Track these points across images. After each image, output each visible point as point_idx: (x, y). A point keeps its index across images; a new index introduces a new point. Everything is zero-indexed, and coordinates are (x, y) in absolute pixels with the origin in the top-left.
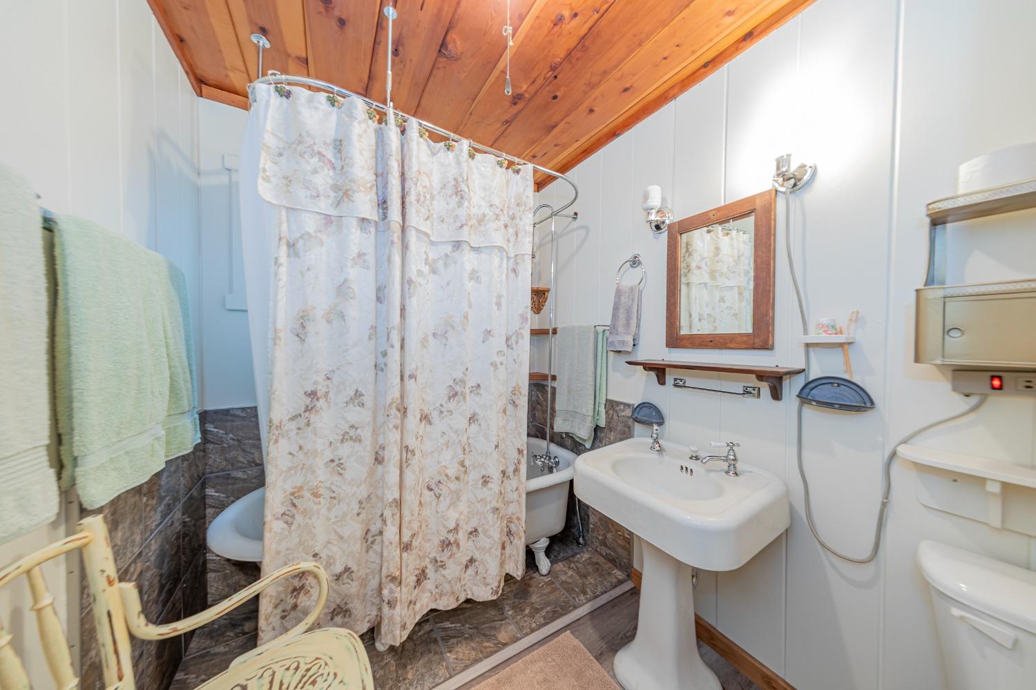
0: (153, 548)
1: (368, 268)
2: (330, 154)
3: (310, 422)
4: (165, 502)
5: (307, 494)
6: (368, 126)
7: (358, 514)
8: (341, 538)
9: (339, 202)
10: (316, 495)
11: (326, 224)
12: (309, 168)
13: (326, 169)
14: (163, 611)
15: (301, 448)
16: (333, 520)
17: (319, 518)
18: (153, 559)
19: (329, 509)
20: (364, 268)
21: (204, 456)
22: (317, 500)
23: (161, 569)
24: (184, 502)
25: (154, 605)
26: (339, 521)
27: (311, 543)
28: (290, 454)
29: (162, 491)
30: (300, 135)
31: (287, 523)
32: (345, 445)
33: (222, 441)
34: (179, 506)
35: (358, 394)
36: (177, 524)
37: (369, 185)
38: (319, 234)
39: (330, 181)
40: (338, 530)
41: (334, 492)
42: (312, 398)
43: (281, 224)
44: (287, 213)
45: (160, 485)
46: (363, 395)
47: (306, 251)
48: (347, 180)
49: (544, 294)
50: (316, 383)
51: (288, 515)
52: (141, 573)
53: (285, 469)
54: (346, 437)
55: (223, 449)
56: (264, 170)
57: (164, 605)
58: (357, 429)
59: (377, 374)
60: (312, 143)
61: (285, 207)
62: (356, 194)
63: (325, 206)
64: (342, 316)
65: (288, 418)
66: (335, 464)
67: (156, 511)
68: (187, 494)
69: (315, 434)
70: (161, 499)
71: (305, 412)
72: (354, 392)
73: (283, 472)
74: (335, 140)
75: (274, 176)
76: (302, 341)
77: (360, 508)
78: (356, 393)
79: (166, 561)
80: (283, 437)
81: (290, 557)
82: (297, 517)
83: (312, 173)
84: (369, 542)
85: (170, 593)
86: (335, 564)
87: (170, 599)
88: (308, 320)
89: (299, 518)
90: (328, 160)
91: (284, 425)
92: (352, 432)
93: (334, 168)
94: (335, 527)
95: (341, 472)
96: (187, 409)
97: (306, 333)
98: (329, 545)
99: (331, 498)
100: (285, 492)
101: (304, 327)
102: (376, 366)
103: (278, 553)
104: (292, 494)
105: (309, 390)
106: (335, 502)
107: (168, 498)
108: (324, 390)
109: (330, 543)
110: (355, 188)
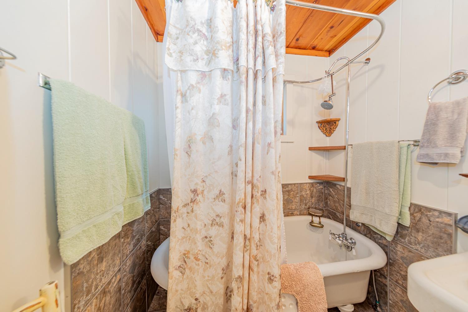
0: (128, 264)
1: (227, 104)
2: (204, 30)
3: (194, 210)
4: (136, 238)
5: (192, 258)
6: (228, 4)
7: (222, 278)
8: (212, 292)
9: (210, 61)
10: (197, 259)
11: (202, 78)
12: (191, 41)
13: (202, 41)
14: (134, 294)
15: (189, 225)
16: (207, 278)
17: (198, 275)
18: (128, 270)
19: (204, 270)
20: (225, 105)
21: (159, 211)
22: (197, 262)
23: (133, 273)
24: (147, 236)
25: (129, 294)
26: (210, 280)
27: (194, 291)
28: (183, 228)
29: (134, 233)
30: (187, 21)
31: (181, 272)
32: (214, 228)
33: (166, 204)
34: (145, 238)
35: (221, 193)
36: (143, 247)
37: (228, 45)
38: (198, 85)
39: (205, 49)
40: (209, 286)
41: (207, 259)
42: (195, 194)
43: (177, 81)
44: (181, 74)
45: (133, 231)
46: (225, 194)
47: (191, 97)
48: (214, 43)
49: (335, 123)
50: (196, 184)
51: (182, 268)
52: (120, 279)
53: (181, 238)
54: (214, 222)
55: (166, 208)
56: (169, 49)
57: (135, 291)
58: (221, 217)
59: (233, 178)
60: (194, 24)
61: (179, 70)
62: (221, 52)
63: (201, 66)
64: (211, 139)
65: (182, 205)
66: (207, 240)
67: (130, 244)
68: (149, 231)
69: (196, 218)
70: (133, 237)
71: (191, 202)
72: (219, 192)
73: (179, 239)
74: (207, 20)
75: (174, 52)
76: (189, 156)
77: (223, 273)
78: (220, 192)
79: (137, 268)
80: (179, 217)
81: (183, 296)
82: (186, 270)
83: (194, 44)
84: (228, 295)
85: (139, 283)
86: (208, 309)
87: (139, 286)
88: (192, 142)
89: (187, 271)
90: (203, 34)
91: (180, 210)
92: (218, 220)
93: (207, 39)
94: (208, 283)
95: (211, 246)
96: (140, 193)
97: (191, 151)
98: (204, 294)
99: (205, 263)
100: (180, 253)
101: (190, 147)
102: (232, 173)
103: (177, 291)
104: (184, 254)
105: (193, 189)
106: (208, 266)
107: (137, 236)
108: (201, 189)
109: (205, 293)
110: (219, 47)
